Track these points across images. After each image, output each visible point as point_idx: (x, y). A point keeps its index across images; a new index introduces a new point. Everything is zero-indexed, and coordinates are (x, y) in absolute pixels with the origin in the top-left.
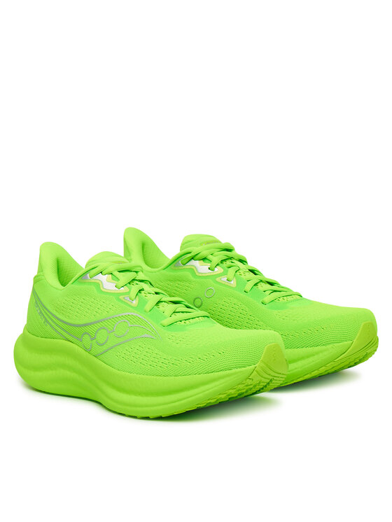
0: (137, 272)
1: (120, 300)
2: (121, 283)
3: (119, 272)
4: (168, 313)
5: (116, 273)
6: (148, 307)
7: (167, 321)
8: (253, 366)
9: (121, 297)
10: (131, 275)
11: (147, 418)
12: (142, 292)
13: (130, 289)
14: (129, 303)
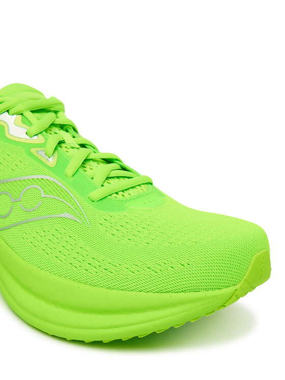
0: (56, 112)
1: (31, 155)
2: (34, 129)
3: (33, 112)
4: (99, 178)
5: (28, 114)
6: (70, 170)
7: (97, 193)
8: (232, 289)
9: (33, 150)
10: (48, 118)
11: (64, 339)
12: (63, 145)
13: (46, 140)
14: (44, 160)
